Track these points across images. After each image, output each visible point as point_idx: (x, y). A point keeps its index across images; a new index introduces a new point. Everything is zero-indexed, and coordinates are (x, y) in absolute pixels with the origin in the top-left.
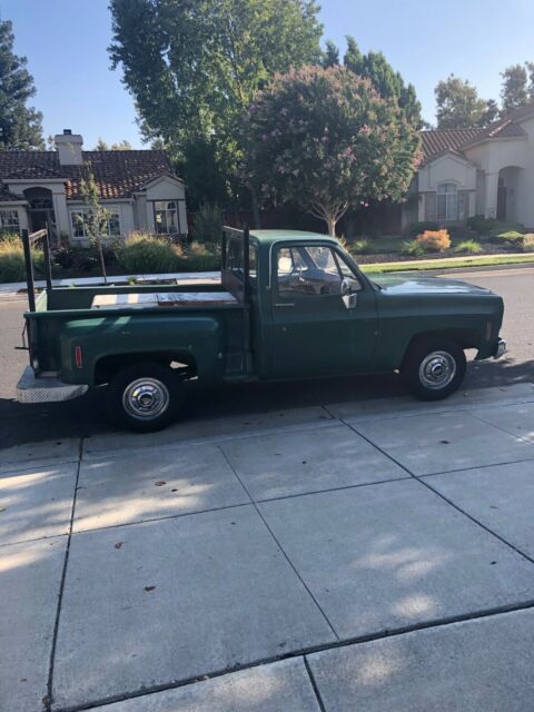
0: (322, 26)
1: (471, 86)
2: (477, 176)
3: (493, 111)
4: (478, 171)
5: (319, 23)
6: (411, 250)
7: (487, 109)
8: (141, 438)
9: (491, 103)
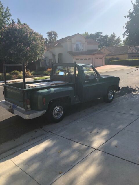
0: (11, 14)
1: (41, 34)
2: (53, 56)
3: (47, 41)
4: (53, 54)
5: (10, 13)
6: (46, 73)
7: (45, 40)
8: (58, 124)
9: (46, 39)
